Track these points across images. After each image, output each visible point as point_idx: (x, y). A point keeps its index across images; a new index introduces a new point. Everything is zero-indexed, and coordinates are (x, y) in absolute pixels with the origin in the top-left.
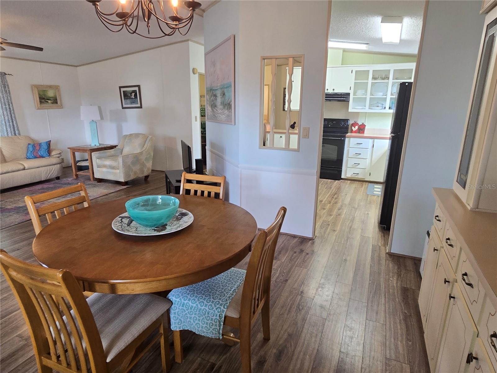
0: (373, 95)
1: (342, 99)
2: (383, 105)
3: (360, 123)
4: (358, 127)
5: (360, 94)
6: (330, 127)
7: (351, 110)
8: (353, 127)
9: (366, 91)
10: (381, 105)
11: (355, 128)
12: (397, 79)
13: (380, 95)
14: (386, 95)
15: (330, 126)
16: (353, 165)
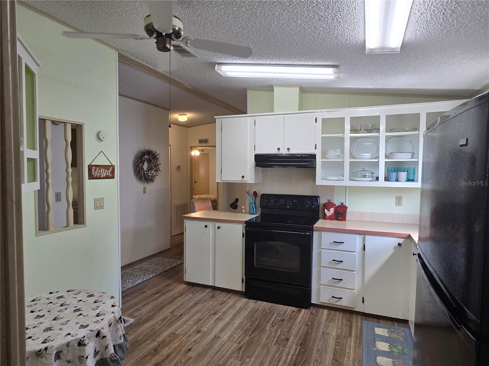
0: (355, 158)
1: (304, 164)
2: (373, 173)
3: (337, 204)
4: (335, 210)
5: (333, 155)
6: (288, 209)
7: (319, 181)
8: (326, 210)
9: (343, 151)
10: (370, 175)
11: (329, 211)
12: (391, 131)
13: (366, 157)
14: (378, 157)
15: (288, 207)
16: (329, 281)
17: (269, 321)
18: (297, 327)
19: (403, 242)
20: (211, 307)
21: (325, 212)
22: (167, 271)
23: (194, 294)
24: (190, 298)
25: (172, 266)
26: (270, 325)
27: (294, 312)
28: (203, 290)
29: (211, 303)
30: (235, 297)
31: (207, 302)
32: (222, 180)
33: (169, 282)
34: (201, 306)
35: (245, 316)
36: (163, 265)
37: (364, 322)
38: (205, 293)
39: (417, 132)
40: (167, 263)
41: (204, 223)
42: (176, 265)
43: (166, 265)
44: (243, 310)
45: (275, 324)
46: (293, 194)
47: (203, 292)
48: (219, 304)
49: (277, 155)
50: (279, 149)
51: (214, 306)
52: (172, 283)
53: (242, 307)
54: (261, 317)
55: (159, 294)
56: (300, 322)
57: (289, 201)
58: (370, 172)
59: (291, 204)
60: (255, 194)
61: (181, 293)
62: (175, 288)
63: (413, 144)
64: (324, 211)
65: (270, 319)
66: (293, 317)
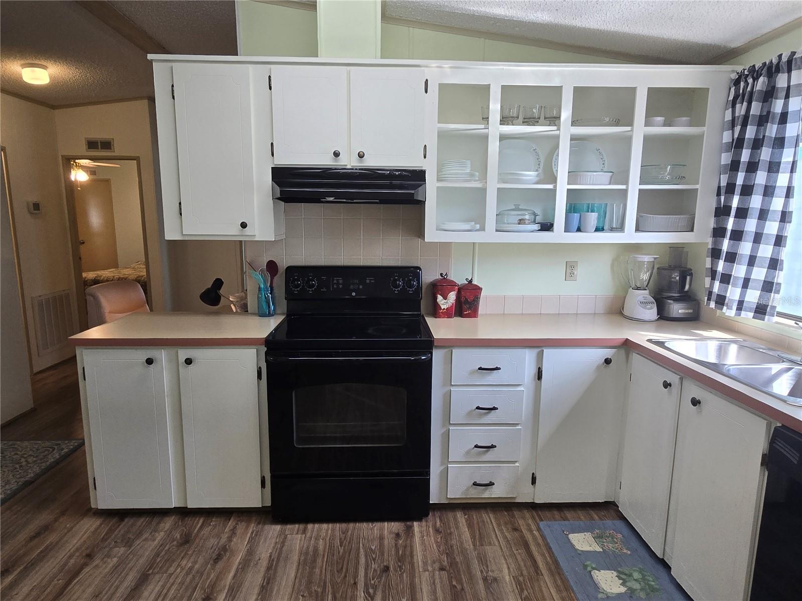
2: (535, 214)
5: (459, 175)
10: (532, 218)
13: (529, 179)
15: (354, 294)
16: (468, 453)
17: (355, 583)
18: (424, 579)
19: (614, 355)
20: (190, 576)
21: (438, 300)
22: (33, 482)
23: (128, 543)
24: (122, 562)
25: (48, 463)
26: (363, 594)
27: (398, 535)
28: (154, 523)
29: (186, 563)
30: (247, 528)
31: (175, 564)
32: (184, 233)
33: (44, 518)
34: (161, 583)
35: (291, 584)
36: (17, 466)
37: (542, 524)
38: (162, 534)
39: (629, 128)
40: (30, 455)
41: (142, 355)
42: (57, 456)
43: (26, 461)
44: (282, 563)
45: (375, 588)
46: (362, 264)
47: (156, 530)
48: (211, 562)
49: (331, 169)
50: (336, 154)
51: (198, 572)
52: (56, 520)
53: (275, 556)
54: (333, 575)
55: (16, 573)
56: (425, 563)
57: (357, 281)
58: (529, 212)
59: (361, 287)
60: (272, 267)
61: (88, 551)
62: (65, 539)
63: (601, 157)
64: (436, 298)
65: (356, 576)
66: (404, 551)
